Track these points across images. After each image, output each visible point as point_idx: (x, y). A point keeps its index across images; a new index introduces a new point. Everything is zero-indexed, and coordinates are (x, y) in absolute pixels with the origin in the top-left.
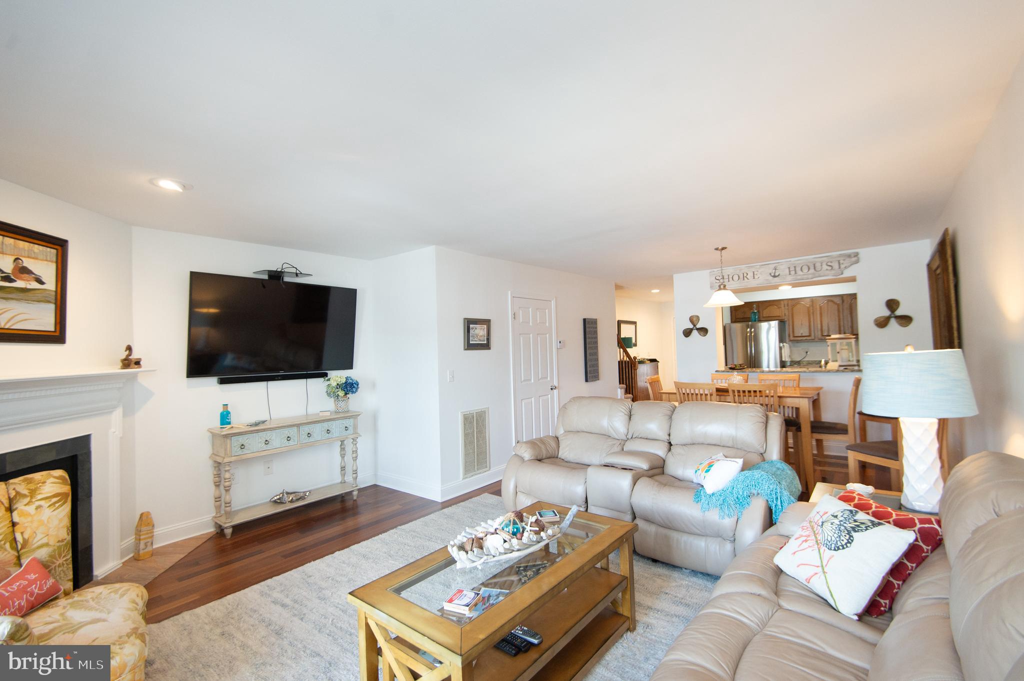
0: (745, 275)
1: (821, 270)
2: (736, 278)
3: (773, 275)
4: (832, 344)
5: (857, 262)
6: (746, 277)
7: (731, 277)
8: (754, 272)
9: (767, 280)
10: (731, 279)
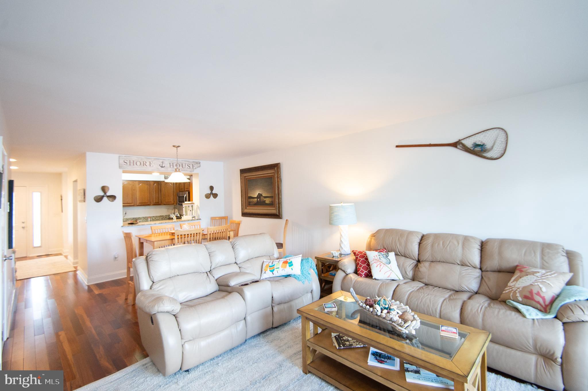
0: (145, 163)
1: (185, 168)
2: (138, 163)
3: (161, 166)
4: (185, 206)
5: (200, 166)
7: (135, 162)
9: (157, 168)
10: (135, 164)
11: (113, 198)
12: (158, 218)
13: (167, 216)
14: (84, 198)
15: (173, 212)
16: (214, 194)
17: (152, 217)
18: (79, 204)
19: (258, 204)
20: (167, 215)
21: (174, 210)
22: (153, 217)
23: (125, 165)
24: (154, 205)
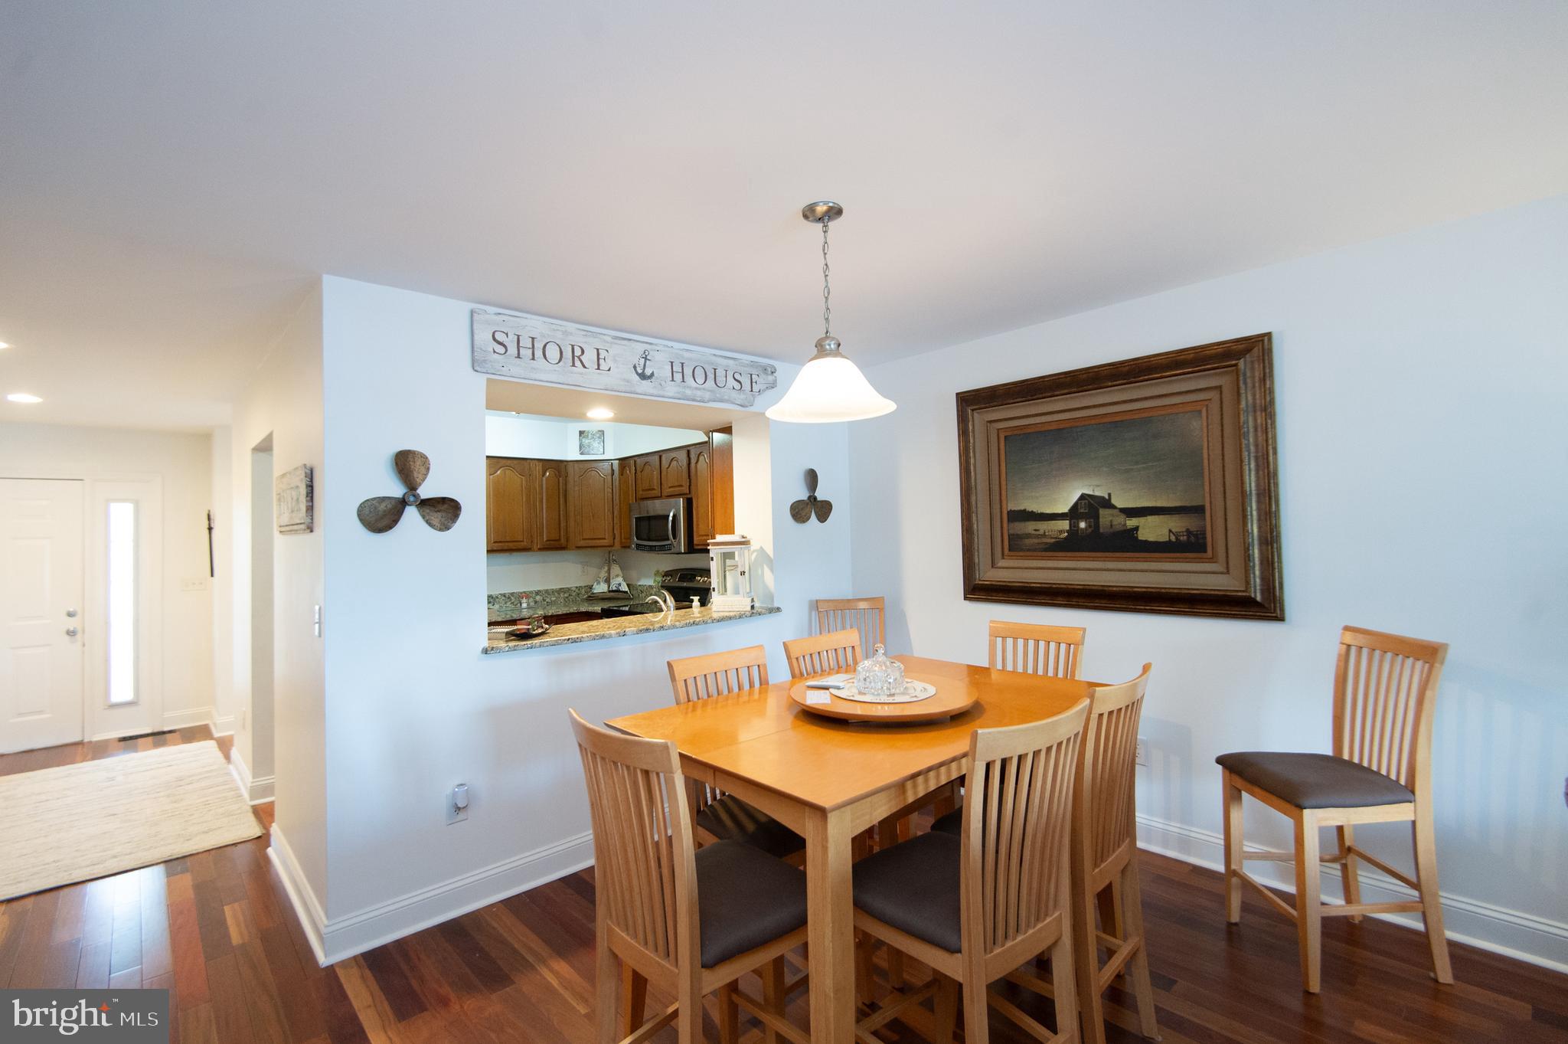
0: (578, 352)
2: (553, 353)
3: (640, 371)
5: (773, 386)
6: (579, 357)
7: (539, 346)
8: (598, 350)
9: (628, 381)
10: (539, 353)
11: (444, 511)
12: (553, 599)
13: (583, 591)
14: (310, 509)
15: (603, 574)
16: (822, 501)
17: (531, 592)
18: (282, 545)
19: (1071, 545)
20: (583, 584)
21: (606, 568)
22: (538, 593)
23: (496, 356)
24: (540, 549)
